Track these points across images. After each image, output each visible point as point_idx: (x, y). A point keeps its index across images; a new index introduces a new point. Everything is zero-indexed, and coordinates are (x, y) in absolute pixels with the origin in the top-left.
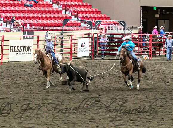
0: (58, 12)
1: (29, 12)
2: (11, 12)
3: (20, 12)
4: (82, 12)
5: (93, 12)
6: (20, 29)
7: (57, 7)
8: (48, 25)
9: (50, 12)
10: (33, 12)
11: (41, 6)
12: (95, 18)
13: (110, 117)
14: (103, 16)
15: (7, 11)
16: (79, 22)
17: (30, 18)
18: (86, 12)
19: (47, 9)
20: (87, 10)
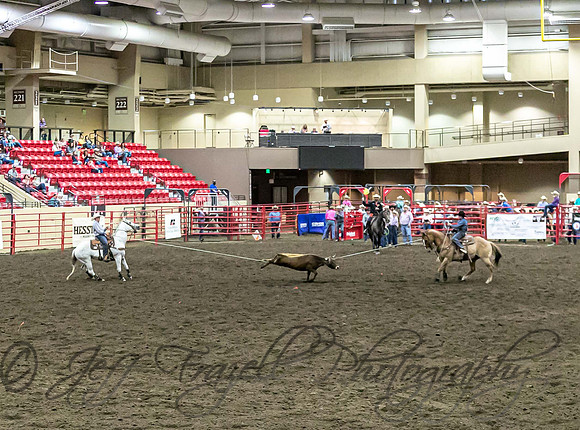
0: (137, 179)
1: (98, 179)
2: (75, 180)
3: (86, 179)
4: (171, 179)
5: (186, 179)
6: (87, 204)
7: (137, 172)
8: (125, 196)
9: (126, 179)
10: (104, 179)
11: (114, 171)
12: (188, 186)
13: (211, 319)
14: (199, 183)
15: (69, 180)
16: (167, 191)
17: (101, 188)
18: (176, 179)
19: (122, 175)
20: (176, 175)
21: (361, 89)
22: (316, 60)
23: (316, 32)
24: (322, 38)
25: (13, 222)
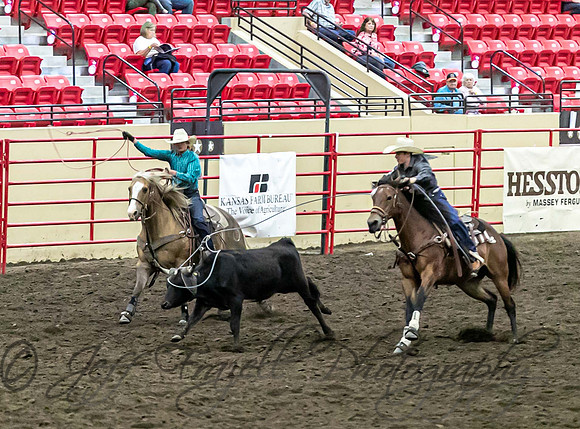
2: (512, 32)
6: (547, 105)
15: (494, 32)
25: (330, 157)
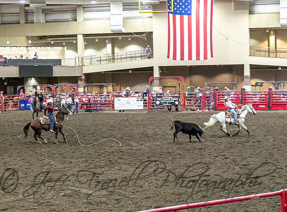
21: (50, 37)
22: (27, 22)
23: (27, 8)
24: (30, 11)
